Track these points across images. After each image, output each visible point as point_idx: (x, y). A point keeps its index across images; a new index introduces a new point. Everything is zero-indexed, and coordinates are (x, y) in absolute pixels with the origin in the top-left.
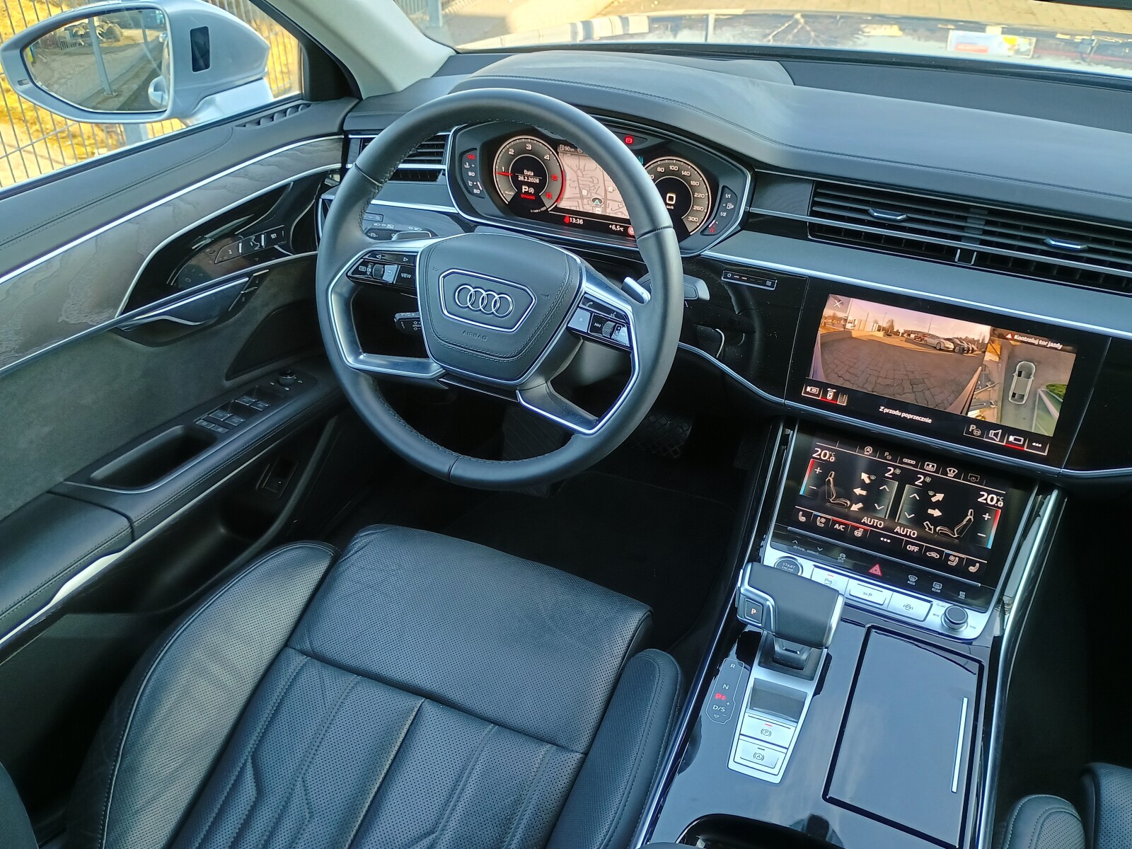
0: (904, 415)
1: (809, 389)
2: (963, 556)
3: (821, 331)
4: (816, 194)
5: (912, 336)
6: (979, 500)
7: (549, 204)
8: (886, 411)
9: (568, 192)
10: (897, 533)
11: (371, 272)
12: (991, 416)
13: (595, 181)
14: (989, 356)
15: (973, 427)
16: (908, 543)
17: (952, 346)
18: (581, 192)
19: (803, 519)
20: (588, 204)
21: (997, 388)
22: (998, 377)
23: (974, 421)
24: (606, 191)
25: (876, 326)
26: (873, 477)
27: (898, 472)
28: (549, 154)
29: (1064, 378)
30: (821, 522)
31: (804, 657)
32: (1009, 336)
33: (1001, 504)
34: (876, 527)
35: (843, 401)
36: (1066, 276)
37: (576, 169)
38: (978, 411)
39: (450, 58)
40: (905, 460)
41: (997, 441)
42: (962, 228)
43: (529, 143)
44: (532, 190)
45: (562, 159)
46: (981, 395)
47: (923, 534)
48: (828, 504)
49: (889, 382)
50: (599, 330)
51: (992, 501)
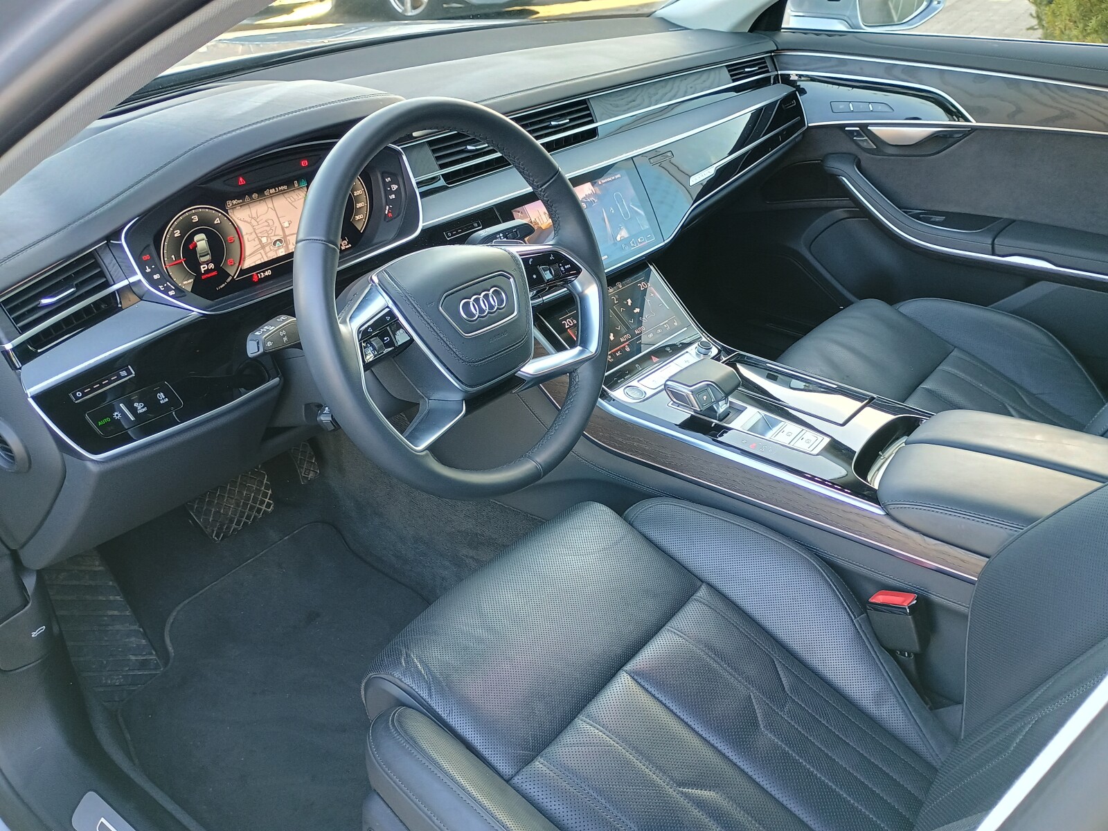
7: (232, 271)
9: (249, 249)
13: (270, 222)
15: (623, 246)
18: (260, 241)
20: (271, 250)
23: (622, 242)
28: (219, 217)
29: (632, 192)
32: (599, 183)
34: (629, 339)
41: (636, 246)
43: (194, 214)
44: (212, 266)
45: (232, 216)
51: (645, 286)
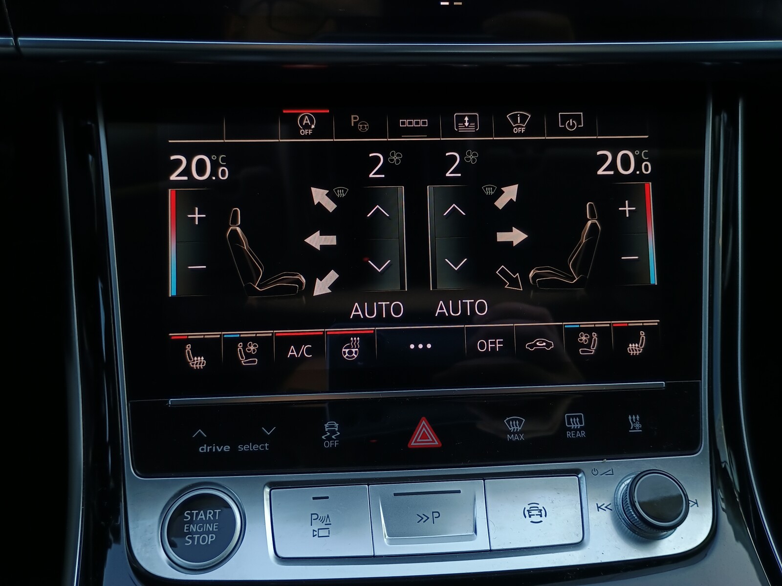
2: (605, 324)
6: (600, 172)
10: (442, 319)
16: (474, 335)
19: (198, 362)
26: (341, 193)
27: (395, 158)
30: (248, 356)
33: (647, 168)
34: (390, 320)
40: (404, 123)
47: (500, 300)
48: (252, 300)
51: (626, 166)
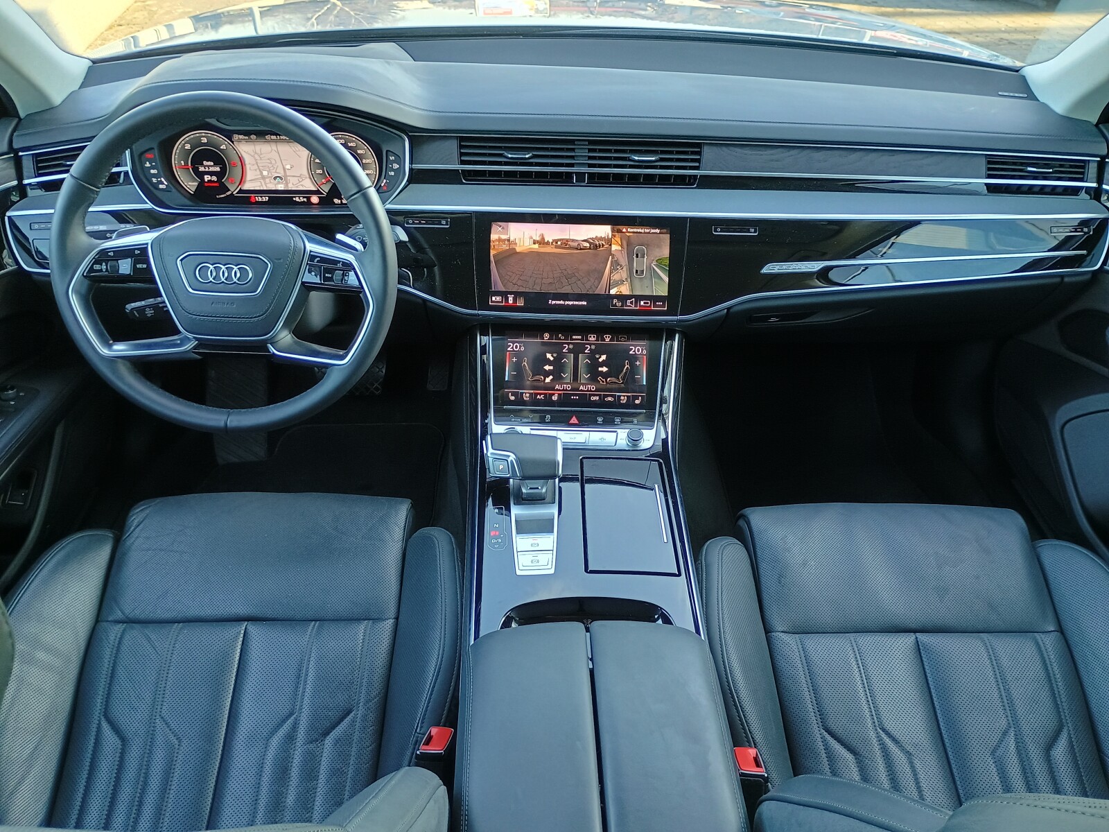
0: (567, 303)
1: (494, 298)
2: (629, 394)
3: (492, 252)
4: (461, 147)
5: (559, 243)
6: (631, 353)
7: (233, 189)
8: (554, 302)
10: (582, 391)
11: (107, 269)
12: (625, 290)
13: (273, 162)
14: (614, 247)
15: (615, 301)
16: (590, 395)
17: (588, 245)
18: (262, 173)
19: (512, 398)
20: (271, 182)
21: (624, 269)
22: (624, 261)
23: (616, 296)
24: (284, 169)
25: (532, 241)
26: (555, 355)
27: (571, 346)
28: (225, 144)
29: (666, 252)
30: (527, 397)
31: (544, 490)
32: (624, 230)
33: (645, 352)
34: (566, 390)
35: (521, 303)
36: (649, 181)
37: (253, 154)
38: (616, 288)
39: (89, 67)
40: (574, 337)
41: (633, 307)
42: (572, 157)
43: (204, 136)
44: (214, 178)
45: (238, 147)
46: (616, 277)
47: (598, 386)
48: (528, 382)
49: (551, 281)
50: (331, 279)
51: (638, 351)
